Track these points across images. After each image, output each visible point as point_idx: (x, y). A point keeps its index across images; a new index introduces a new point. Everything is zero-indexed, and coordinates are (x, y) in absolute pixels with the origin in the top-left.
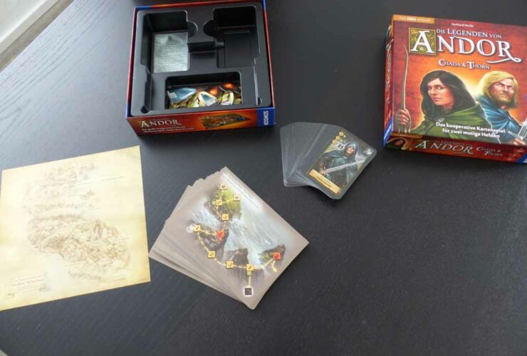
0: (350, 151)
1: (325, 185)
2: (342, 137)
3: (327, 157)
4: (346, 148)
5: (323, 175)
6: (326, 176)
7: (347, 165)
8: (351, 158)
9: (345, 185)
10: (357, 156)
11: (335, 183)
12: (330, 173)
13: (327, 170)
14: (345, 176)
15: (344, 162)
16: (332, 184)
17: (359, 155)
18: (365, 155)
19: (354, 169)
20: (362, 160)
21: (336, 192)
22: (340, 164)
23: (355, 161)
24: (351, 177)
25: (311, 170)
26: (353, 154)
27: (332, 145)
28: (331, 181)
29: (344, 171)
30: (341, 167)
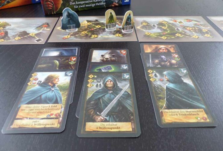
0: (110, 84)
1: (113, 130)
3: (92, 102)
4: (105, 85)
5: (102, 121)
6: (106, 121)
7: (118, 97)
8: (116, 89)
9: (132, 115)
10: (119, 85)
11: (120, 121)
12: (108, 115)
13: (102, 113)
14: (124, 108)
15: (112, 96)
16: (119, 124)
17: (120, 82)
18: (125, 80)
19: (127, 96)
20: (126, 85)
21: (131, 130)
22: (111, 100)
23: (122, 89)
24: (130, 105)
25: (85, 125)
26: (115, 85)
28: (116, 121)
29: (119, 103)
30: (115, 101)
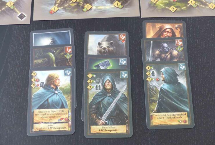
0: (108, 86)
1: (112, 132)
2: (92, 78)
3: (94, 106)
4: (104, 86)
5: (103, 125)
6: (106, 124)
7: (116, 100)
8: (114, 92)
9: (127, 119)
10: (117, 86)
11: (117, 124)
12: (108, 119)
13: (103, 117)
14: (121, 112)
15: (111, 99)
16: (117, 127)
17: (118, 83)
18: (123, 80)
19: (124, 99)
20: (124, 86)
21: (125, 132)
22: (109, 104)
23: (119, 92)
25: (90, 128)
26: (113, 86)
27: (89, 92)
28: (114, 125)
29: (117, 107)
30: (113, 105)
